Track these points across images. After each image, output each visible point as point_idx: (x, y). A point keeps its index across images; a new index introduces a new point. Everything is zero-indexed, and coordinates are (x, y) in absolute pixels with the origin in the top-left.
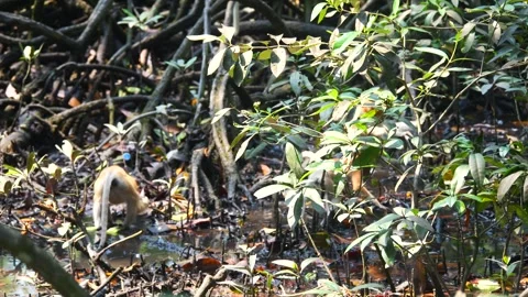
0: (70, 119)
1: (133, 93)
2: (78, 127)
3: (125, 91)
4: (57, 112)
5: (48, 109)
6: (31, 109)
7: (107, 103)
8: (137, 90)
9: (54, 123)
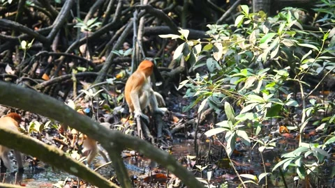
0: (48, 87)
1: (81, 71)
2: (53, 92)
3: (76, 69)
4: (40, 82)
5: (34, 80)
6: (24, 80)
7: (71, 77)
8: (84, 69)
9: (38, 89)
